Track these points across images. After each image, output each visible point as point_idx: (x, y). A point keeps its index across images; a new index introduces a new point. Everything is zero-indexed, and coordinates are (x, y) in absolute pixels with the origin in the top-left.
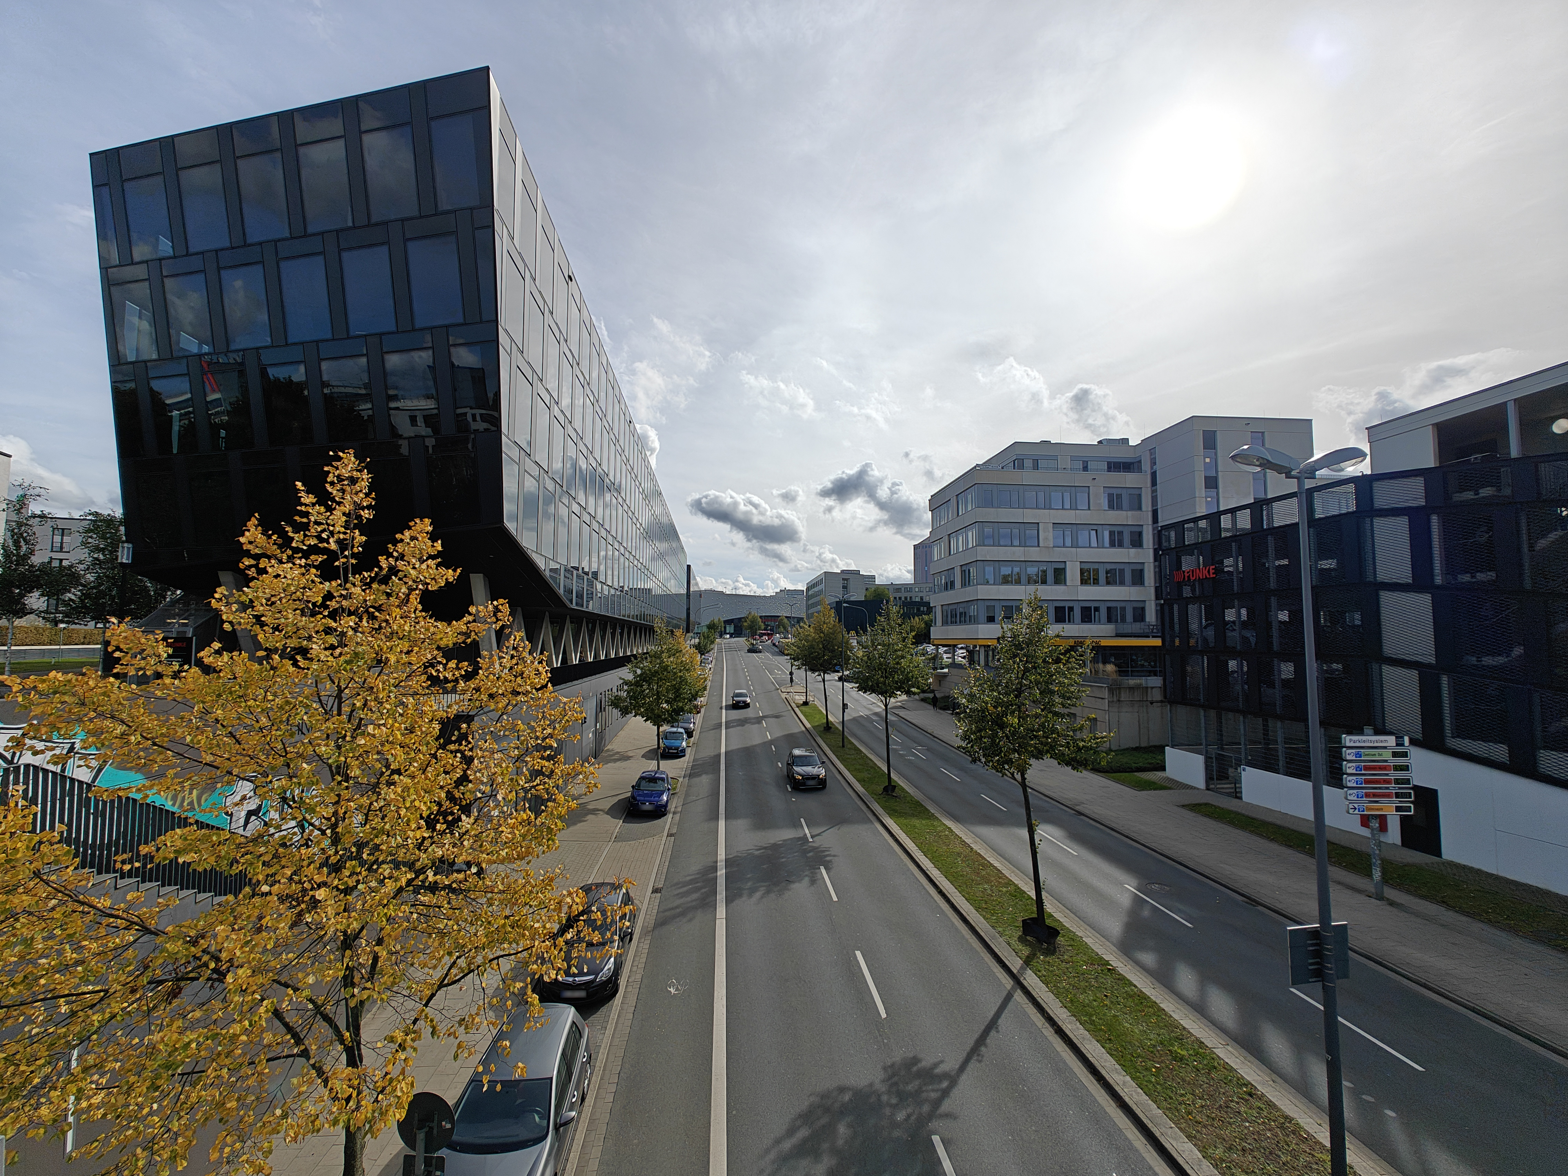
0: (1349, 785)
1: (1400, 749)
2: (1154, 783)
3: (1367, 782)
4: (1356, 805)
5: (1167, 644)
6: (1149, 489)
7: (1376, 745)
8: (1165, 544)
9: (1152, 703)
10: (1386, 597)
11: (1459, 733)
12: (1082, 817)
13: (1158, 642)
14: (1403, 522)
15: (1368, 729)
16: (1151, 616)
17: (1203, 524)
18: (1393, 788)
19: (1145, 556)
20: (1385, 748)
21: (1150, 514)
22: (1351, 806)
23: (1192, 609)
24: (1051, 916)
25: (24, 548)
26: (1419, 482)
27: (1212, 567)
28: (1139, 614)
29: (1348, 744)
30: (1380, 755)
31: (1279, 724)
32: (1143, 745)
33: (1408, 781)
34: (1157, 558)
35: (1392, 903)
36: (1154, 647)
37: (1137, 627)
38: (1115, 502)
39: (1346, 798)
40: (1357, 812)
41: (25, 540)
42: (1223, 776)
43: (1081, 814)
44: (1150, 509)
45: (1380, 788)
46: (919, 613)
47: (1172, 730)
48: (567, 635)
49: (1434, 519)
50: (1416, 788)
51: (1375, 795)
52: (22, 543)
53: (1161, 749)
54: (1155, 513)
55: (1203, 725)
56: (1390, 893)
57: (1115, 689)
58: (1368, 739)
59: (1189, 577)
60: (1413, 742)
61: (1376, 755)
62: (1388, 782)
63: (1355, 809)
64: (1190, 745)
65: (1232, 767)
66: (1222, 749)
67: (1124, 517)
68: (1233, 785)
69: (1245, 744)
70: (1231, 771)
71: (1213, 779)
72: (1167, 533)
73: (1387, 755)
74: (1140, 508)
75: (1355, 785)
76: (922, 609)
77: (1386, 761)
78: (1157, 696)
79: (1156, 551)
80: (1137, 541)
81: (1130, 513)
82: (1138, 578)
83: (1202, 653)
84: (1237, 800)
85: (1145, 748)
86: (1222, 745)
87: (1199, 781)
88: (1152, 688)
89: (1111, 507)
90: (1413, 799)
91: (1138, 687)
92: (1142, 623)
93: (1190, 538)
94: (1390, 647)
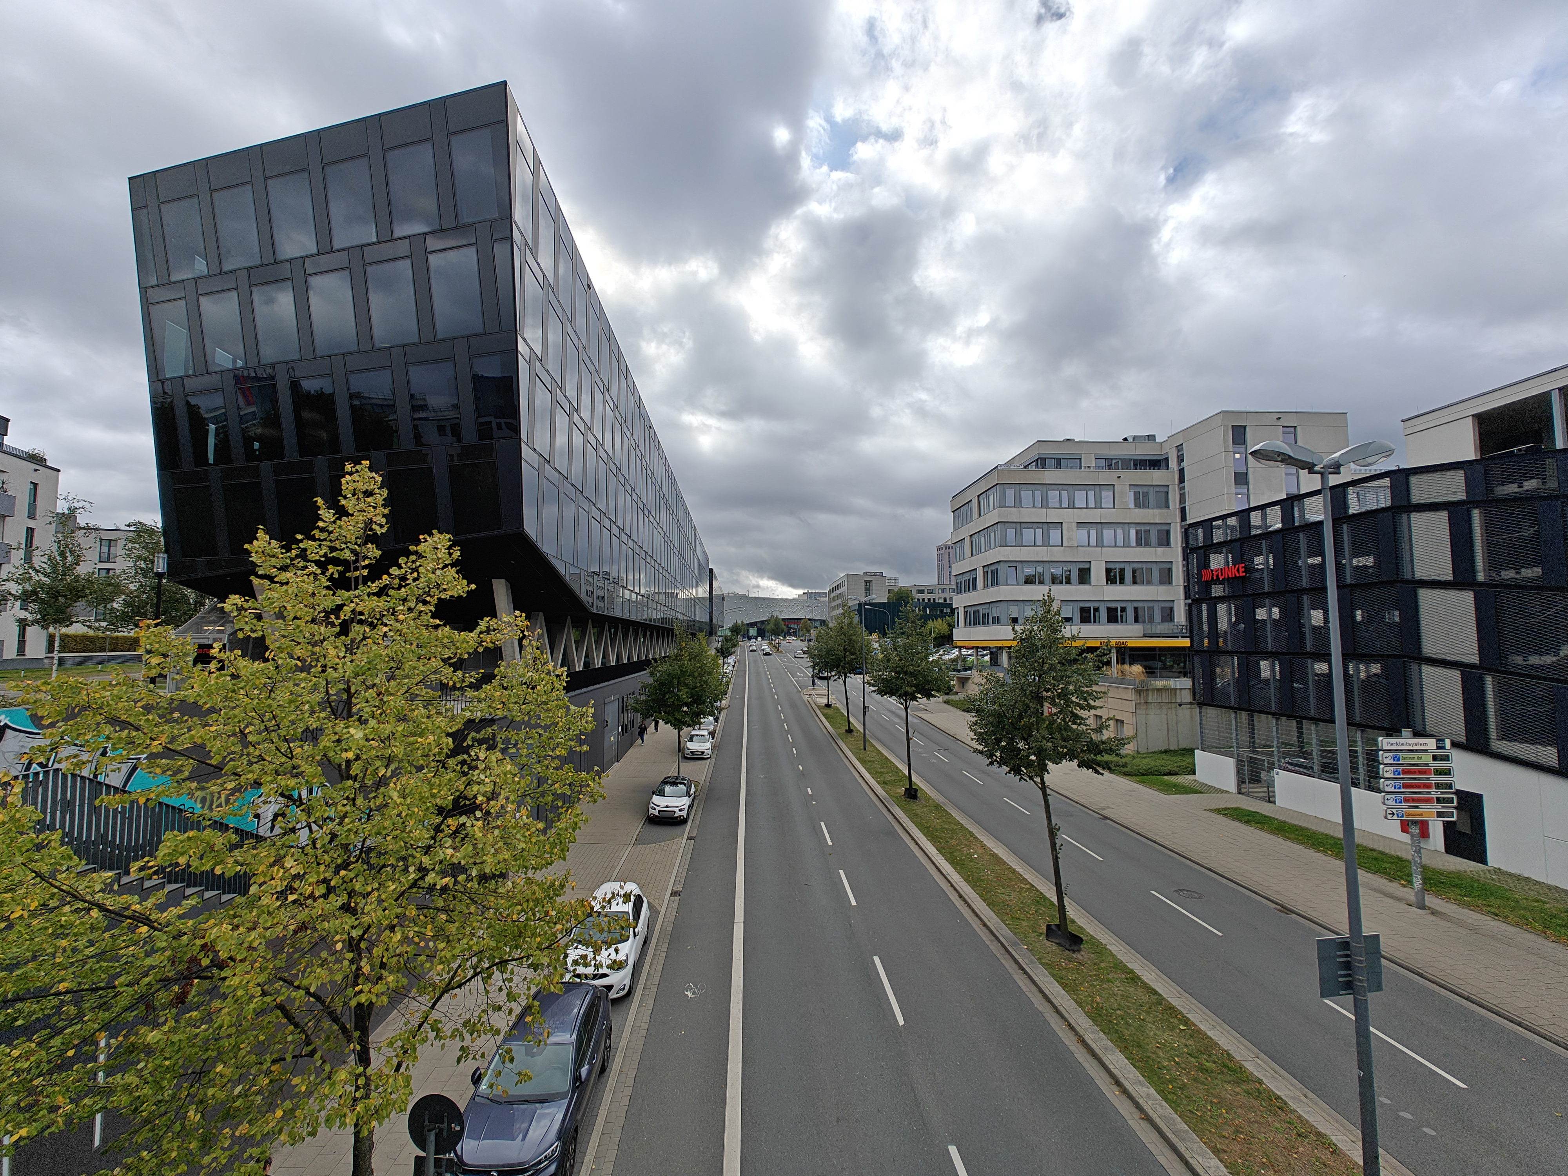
0: (1387, 789)
1: (1441, 752)
2: (1183, 787)
3: (1406, 786)
4: (1394, 811)
5: (1195, 645)
6: (1177, 487)
7: (1415, 748)
8: (1192, 543)
9: (1180, 705)
10: (1424, 595)
11: (1506, 735)
12: (1108, 821)
13: (1186, 643)
14: (1443, 516)
15: (1406, 732)
16: (1180, 616)
17: (1233, 521)
18: (1435, 793)
19: (1174, 554)
20: (1426, 751)
21: (1178, 513)
22: (1389, 811)
23: (1222, 608)
24: (1073, 922)
25: (70, 559)
26: (1460, 475)
27: (1241, 565)
28: (1168, 615)
29: (1385, 747)
30: (1419, 758)
31: (1313, 727)
32: (1172, 748)
33: (1450, 786)
34: (1185, 557)
35: (1434, 913)
36: (1184, 648)
37: (1165, 628)
38: (1141, 501)
39: (1384, 803)
40: (1395, 817)
41: (70, 551)
42: (1255, 779)
43: (1106, 818)
44: (1178, 506)
45: (1420, 793)
46: (943, 615)
47: (1201, 732)
48: (590, 639)
49: (1476, 514)
50: (1458, 793)
51: (1414, 800)
52: (68, 554)
53: (1190, 752)
54: (1183, 511)
55: (1234, 727)
56: (1431, 900)
57: (1141, 691)
58: (1406, 741)
59: (1217, 576)
60: (1454, 744)
61: (1414, 758)
62: (1429, 786)
63: (1393, 814)
64: (1221, 749)
65: (1264, 770)
66: (1254, 752)
67: (1151, 515)
68: (1266, 789)
69: (1278, 748)
70: (1263, 775)
71: (1244, 782)
72: (1194, 532)
73: (1427, 758)
74: (1167, 506)
75: (1393, 789)
76: (945, 610)
77: (1427, 765)
78: (1187, 697)
79: (1184, 550)
80: (1165, 540)
81: (1157, 511)
82: (1166, 578)
83: (1231, 653)
84: (1271, 805)
85: (1175, 751)
86: (1255, 747)
87: (1231, 784)
88: (1181, 689)
89: (1138, 505)
90: (1455, 804)
91: (1165, 689)
92: (1171, 624)
93: (1218, 537)
94: (1429, 648)
